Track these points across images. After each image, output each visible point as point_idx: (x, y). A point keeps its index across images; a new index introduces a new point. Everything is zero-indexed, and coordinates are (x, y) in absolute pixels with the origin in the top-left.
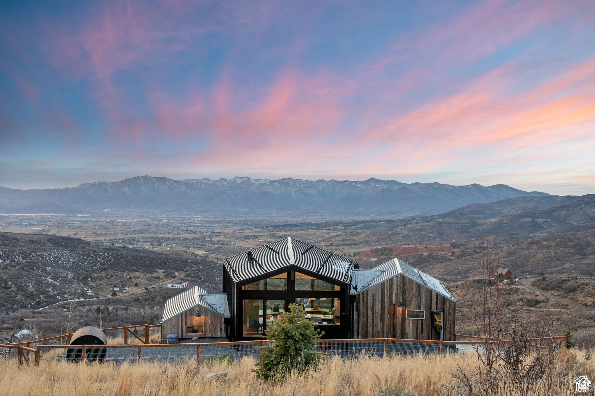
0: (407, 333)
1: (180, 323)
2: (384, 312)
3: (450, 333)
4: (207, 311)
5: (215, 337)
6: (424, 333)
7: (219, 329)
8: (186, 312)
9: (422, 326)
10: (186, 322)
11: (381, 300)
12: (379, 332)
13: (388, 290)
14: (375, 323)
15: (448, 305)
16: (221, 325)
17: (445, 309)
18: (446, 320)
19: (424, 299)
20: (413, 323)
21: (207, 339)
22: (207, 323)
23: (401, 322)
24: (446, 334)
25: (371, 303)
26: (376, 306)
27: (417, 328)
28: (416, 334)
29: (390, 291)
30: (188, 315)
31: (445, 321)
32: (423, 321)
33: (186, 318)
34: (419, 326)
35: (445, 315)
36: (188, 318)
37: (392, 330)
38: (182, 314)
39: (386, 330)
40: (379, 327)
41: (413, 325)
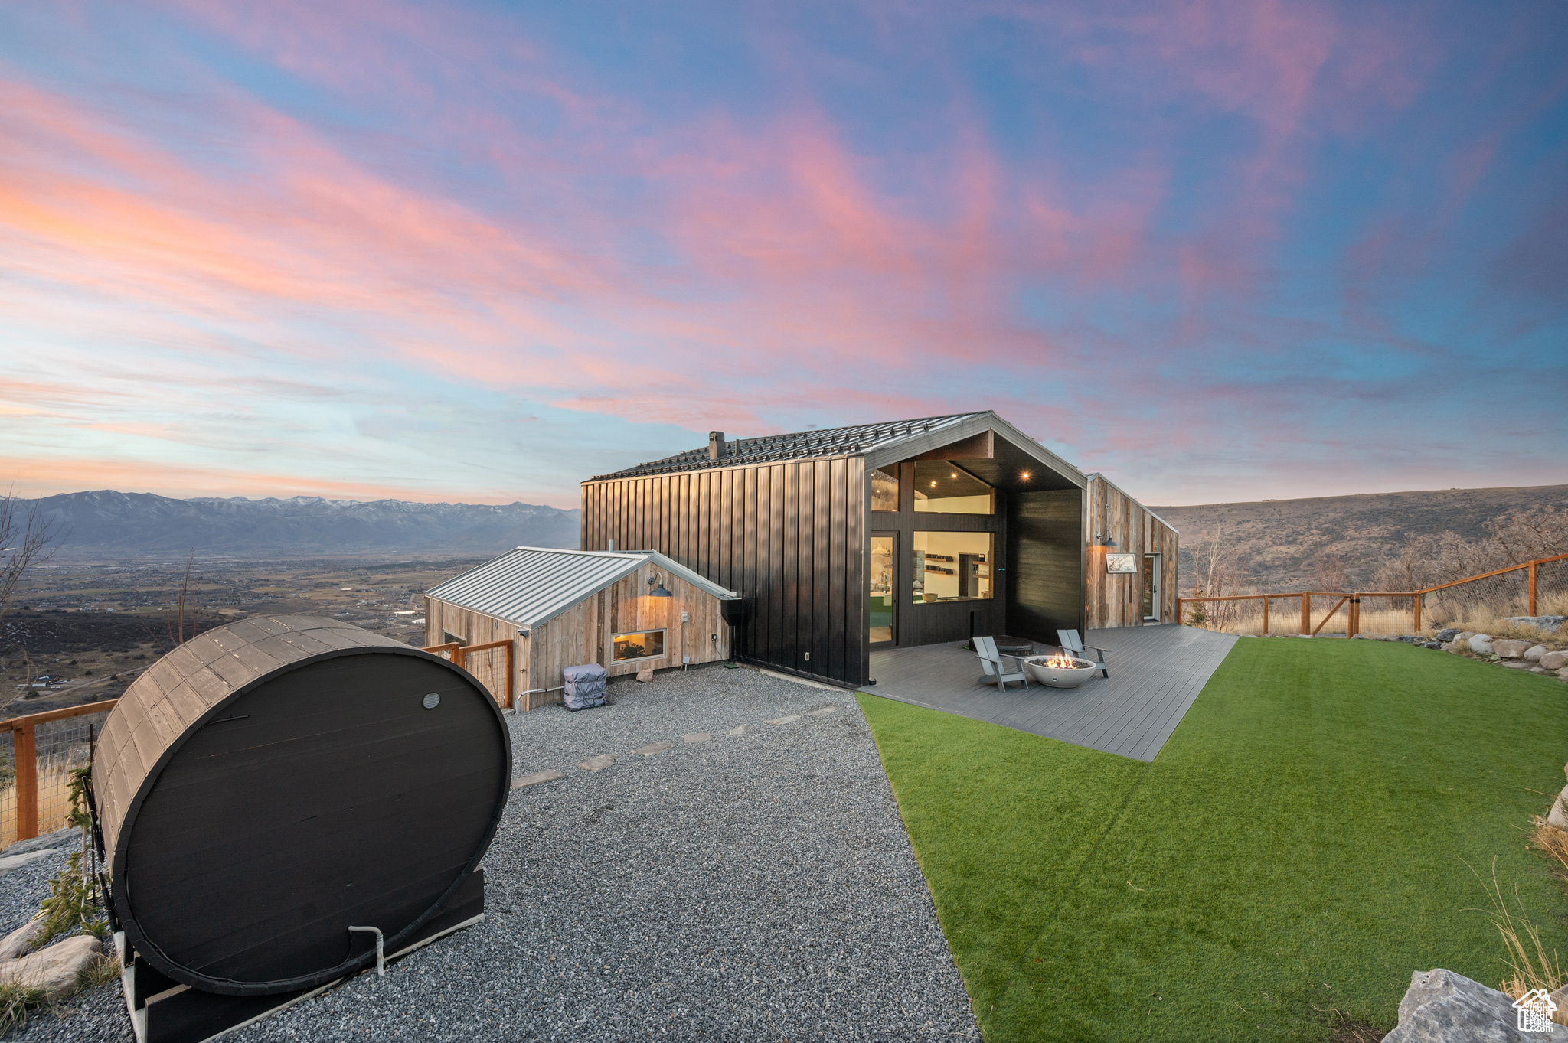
0: (1108, 605)
1: (595, 625)
3: (1170, 599)
4: (676, 581)
5: (697, 662)
6: (1134, 603)
7: (708, 637)
8: (615, 584)
9: (1130, 588)
10: (614, 619)
15: (1168, 540)
16: (714, 625)
17: (1165, 548)
18: (1166, 572)
19: (1134, 529)
21: (678, 673)
22: (676, 621)
24: (1164, 601)
27: (1124, 591)
28: (1121, 605)
30: (621, 596)
31: (1164, 574)
32: (1133, 576)
33: (615, 606)
34: (1127, 588)
35: (1164, 560)
36: (621, 606)
38: (601, 593)
41: (1118, 587)
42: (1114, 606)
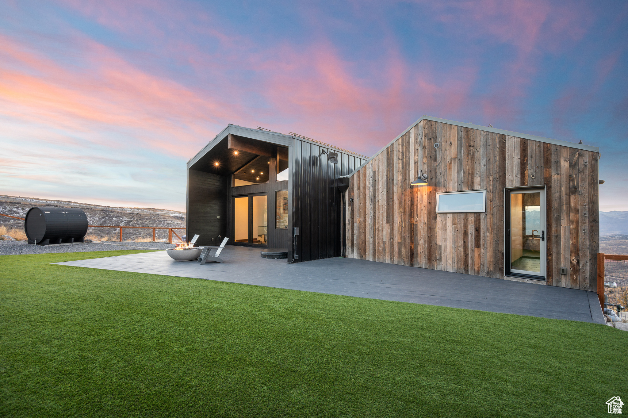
0: (440, 246)
2: (393, 204)
3: (575, 250)
6: (485, 248)
9: (478, 230)
11: (387, 180)
12: (384, 243)
13: (399, 158)
14: (377, 227)
15: (564, 165)
17: (555, 177)
18: (560, 210)
19: (483, 162)
20: (454, 223)
23: (426, 222)
24: (558, 254)
25: (371, 188)
26: (378, 194)
27: (466, 234)
28: (461, 249)
29: (402, 160)
31: (554, 215)
32: (482, 216)
34: (471, 230)
35: (555, 195)
37: (407, 240)
39: (397, 239)
40: (385, 233)
41: (456, 230)
42: (448, 249)
